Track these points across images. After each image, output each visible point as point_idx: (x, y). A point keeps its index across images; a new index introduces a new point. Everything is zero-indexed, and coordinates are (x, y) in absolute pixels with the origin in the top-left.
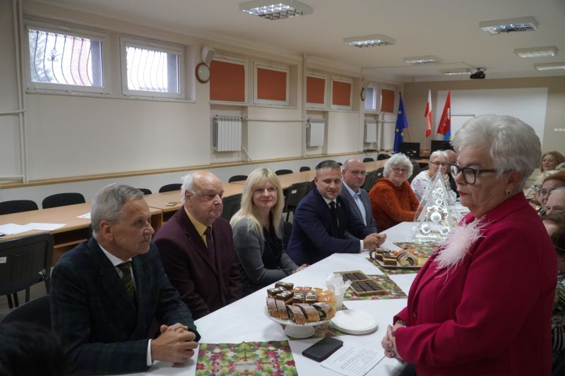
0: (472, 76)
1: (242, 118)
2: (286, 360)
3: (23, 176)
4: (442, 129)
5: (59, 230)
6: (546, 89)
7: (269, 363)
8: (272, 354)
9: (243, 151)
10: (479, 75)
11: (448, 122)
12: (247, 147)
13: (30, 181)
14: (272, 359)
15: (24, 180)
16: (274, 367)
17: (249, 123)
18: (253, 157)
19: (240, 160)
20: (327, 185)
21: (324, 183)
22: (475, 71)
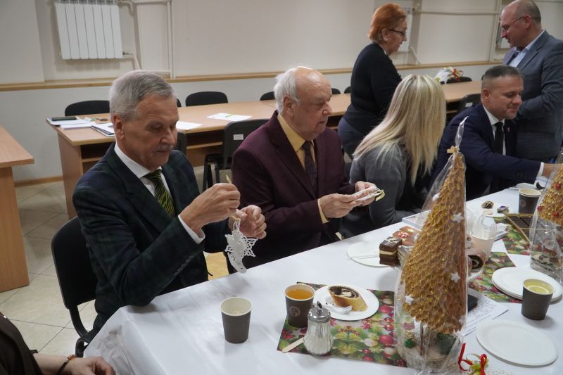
1: (413, 9)
2: (403, 321)
3: (170, 71)
5: (194, 130)
7: (380, 322)
8: (386, 309)
9: (410, 52)
12: (416, 46)
13: (177, 77)
14: (386, 316)
15: (171, 76)
16: (386, 328)
17: (422, 16)
18: (423, 59)
19: (406, 63)
20: (509, 100)
21: (503, 97)
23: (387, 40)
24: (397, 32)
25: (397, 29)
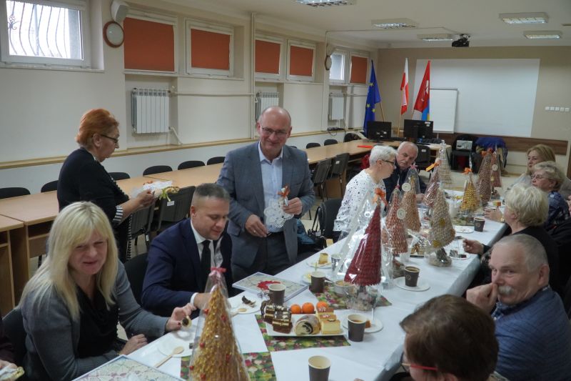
0: (456, 44)
1: (169, 92)
4: (420, 105)
6: (538, 60)
9: (172, 132)
10: (462, 43)
11: (427, 97)
12: (176, 128)
17: (179, 97)
18: (185, 139)
19: (168, 143)
22: (458, 38)
23: (98, 145)
24: (110, 138)
25: (110, 136)
